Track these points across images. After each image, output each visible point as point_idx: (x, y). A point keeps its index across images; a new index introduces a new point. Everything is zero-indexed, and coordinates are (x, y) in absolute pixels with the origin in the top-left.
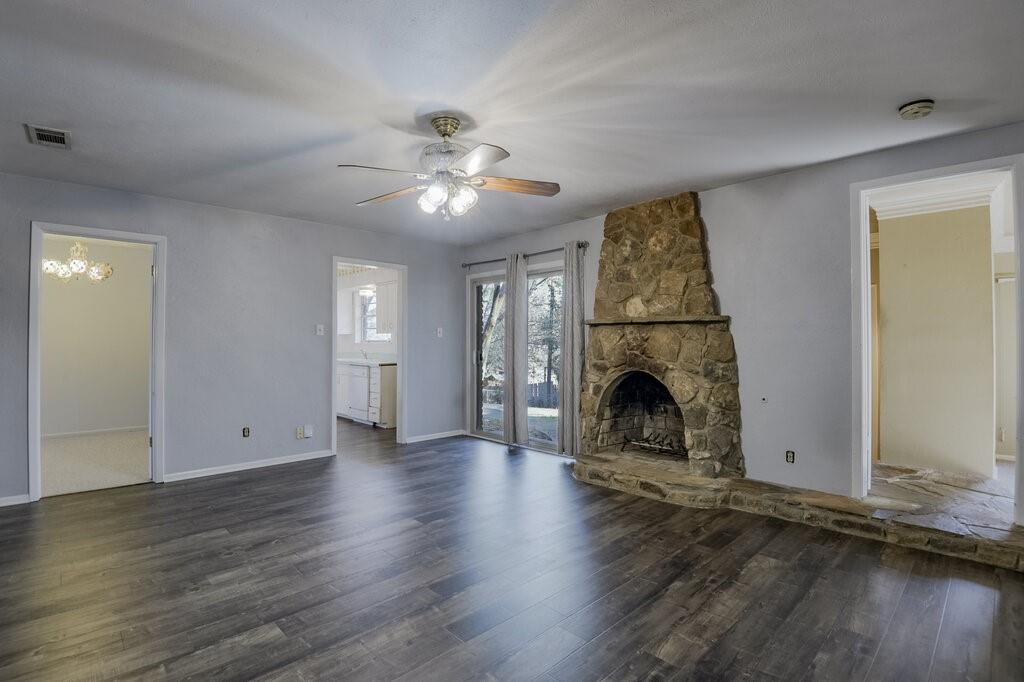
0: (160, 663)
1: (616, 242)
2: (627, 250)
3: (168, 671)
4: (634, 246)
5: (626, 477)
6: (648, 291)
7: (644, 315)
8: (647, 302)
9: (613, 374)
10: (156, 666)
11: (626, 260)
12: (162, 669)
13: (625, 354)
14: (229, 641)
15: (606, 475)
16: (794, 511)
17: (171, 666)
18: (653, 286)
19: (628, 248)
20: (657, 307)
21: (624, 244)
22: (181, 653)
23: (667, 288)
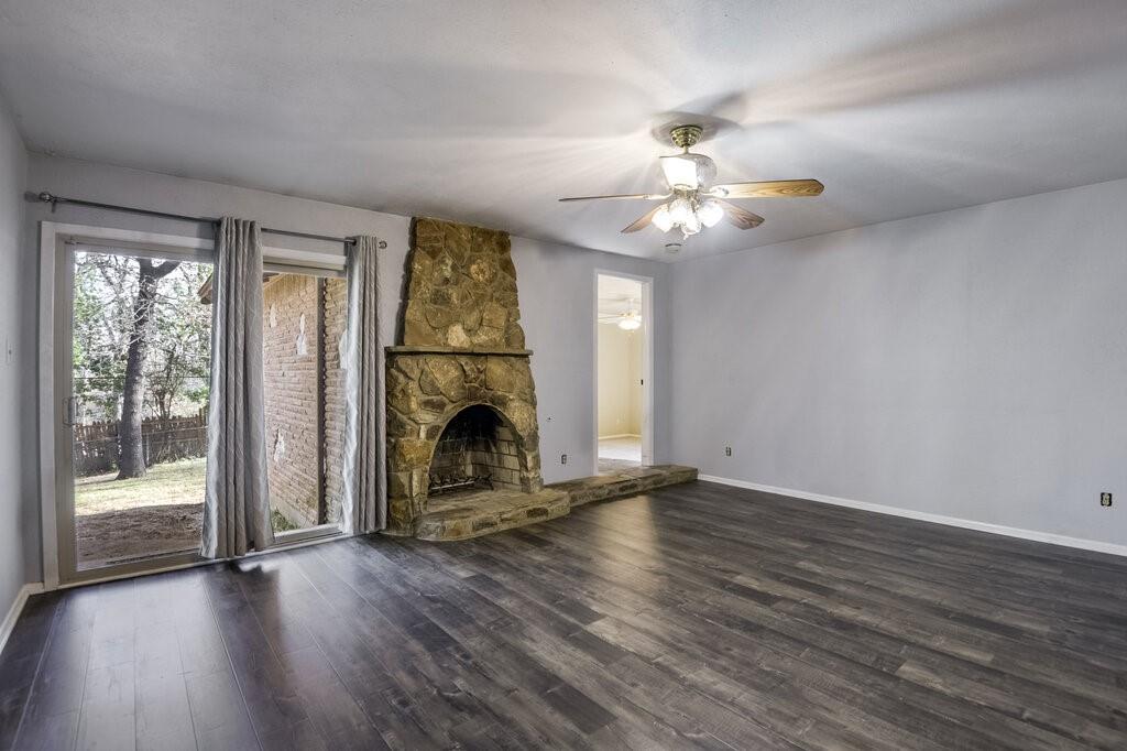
0: (1022, 720)
1: (434, 258)
2: (448, 272)
3: (1023, 710)
4: (454, 268)
5: (514, 513)
6: (472, 320)
7: (466, 345)
8: (468, 331)
9: (451, 411)
10: (1029, 720)
11: (446, 281)
12: (1027, 715)
13: (464, 387)
14: (948, 691)
15: (495, 519)
16: (601, 492)
17: (1017, 711)
18: (475, 315)
19: (450, 270)
20: (482, 338)
21: (443, 262)
22: (997, 714)
23: (490, 320)
